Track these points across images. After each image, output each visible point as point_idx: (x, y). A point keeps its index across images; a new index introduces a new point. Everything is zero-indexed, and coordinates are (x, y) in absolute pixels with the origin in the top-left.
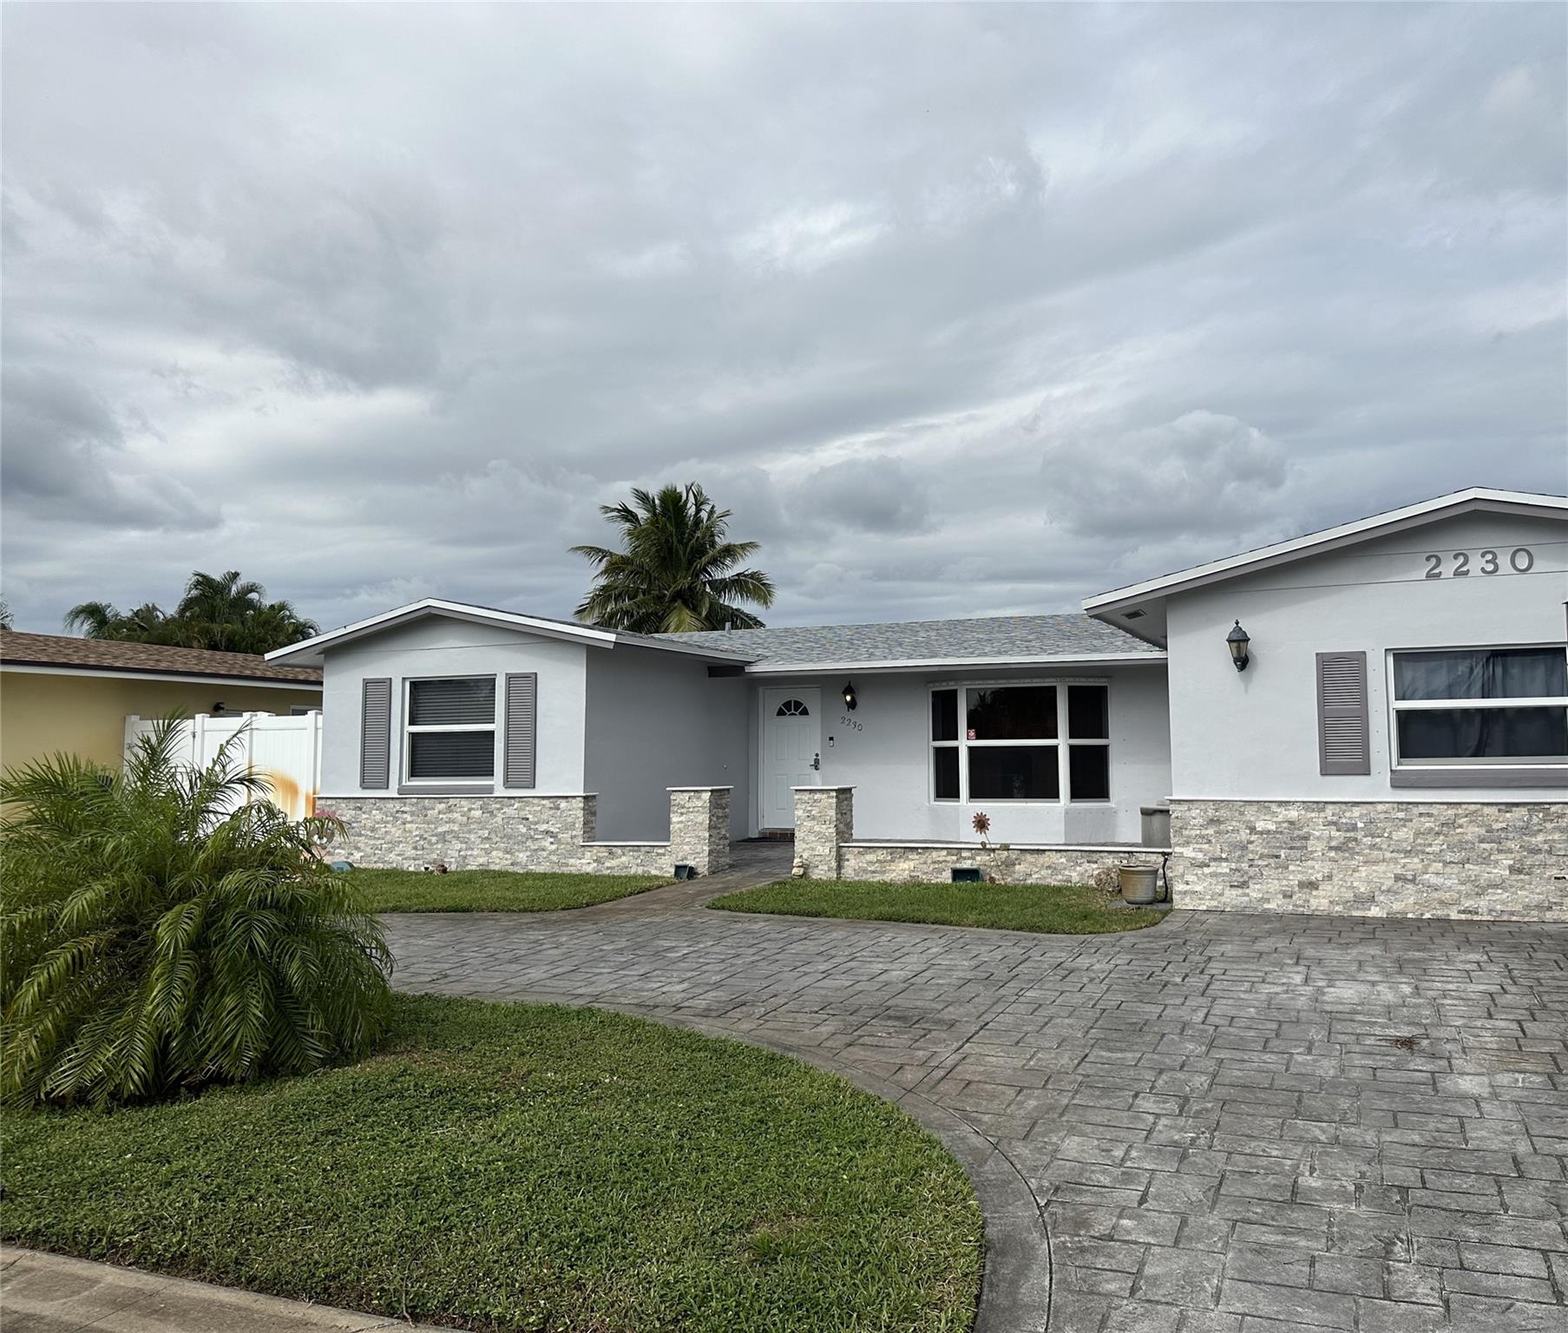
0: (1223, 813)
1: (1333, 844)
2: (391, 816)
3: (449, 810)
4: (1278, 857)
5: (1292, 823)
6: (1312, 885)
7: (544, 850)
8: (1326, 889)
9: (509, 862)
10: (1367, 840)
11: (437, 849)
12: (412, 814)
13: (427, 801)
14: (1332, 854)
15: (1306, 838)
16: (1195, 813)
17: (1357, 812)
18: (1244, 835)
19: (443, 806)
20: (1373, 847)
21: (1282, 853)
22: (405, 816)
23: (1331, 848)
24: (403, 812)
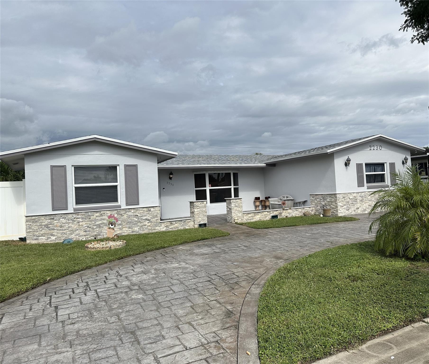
0: (345, 196)
1: (361, 200)
2: (71, 220)
3: (101, 215)
4: (353, 203)
5: (355, 197)
6: (358, 208)
7: (145, 225)
8: (360, 209)
9: (131, 231)
10: (365, 199)
11: (97, 231)
12: (82, 218)
13: (89, 213)
14: (360, 202)
15: (357, 199)
16: (341, 196)
17: (363, 194)
18: (348, 200)
19: (98, 214)
20: (366, 200)
21: (354, 203)
22: (78, 219)
23: (360, 201)
24: (77, 218)
